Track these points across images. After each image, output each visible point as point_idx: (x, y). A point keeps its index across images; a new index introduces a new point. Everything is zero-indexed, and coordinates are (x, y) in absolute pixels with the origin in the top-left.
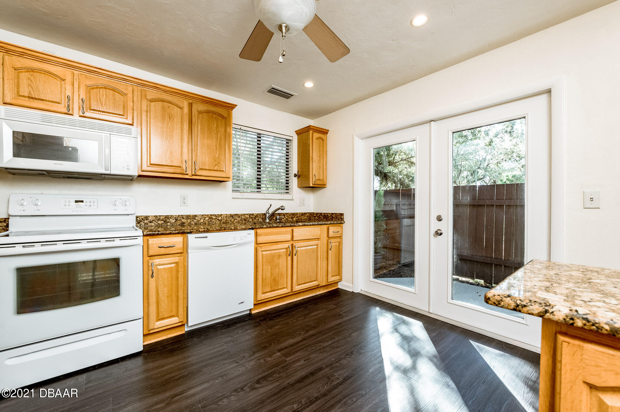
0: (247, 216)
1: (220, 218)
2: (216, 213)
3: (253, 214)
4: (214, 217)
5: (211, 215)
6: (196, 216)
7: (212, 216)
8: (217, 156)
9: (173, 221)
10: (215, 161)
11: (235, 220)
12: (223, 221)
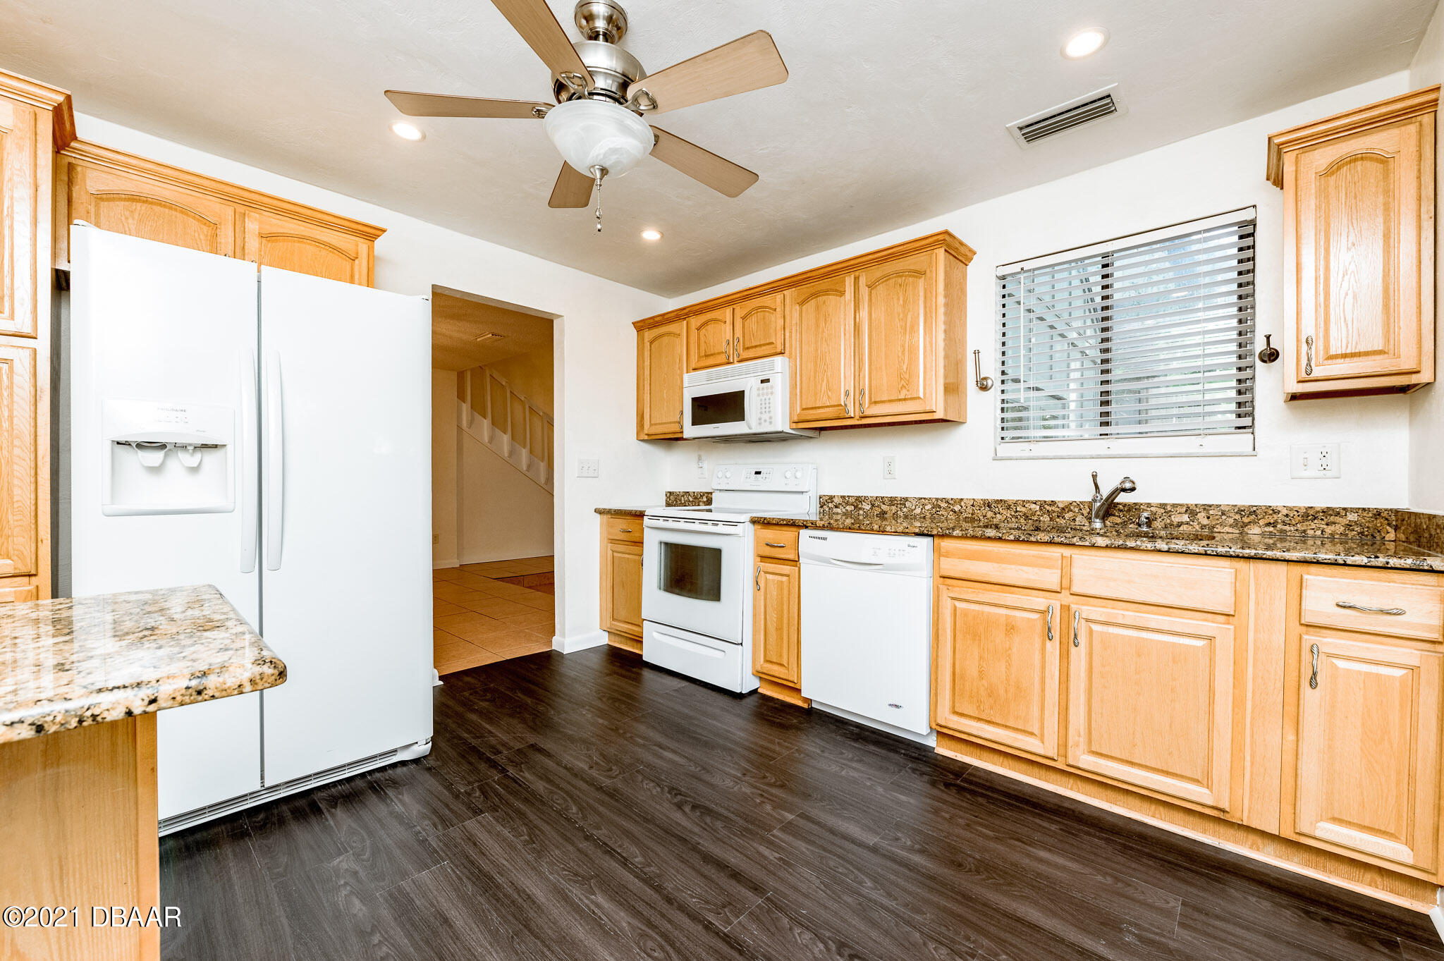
0: (1033, 506)
1: (957, 508)
2: (949, 496)
3: (1053, 503)
4: (944, 505)
5: (937, 499)
6: (906, 499)
7: (939, 503)
8: (905, 367)
9: (868, 507)
10: (901, 378)
11: (995, 514)
12: (965, 515)
